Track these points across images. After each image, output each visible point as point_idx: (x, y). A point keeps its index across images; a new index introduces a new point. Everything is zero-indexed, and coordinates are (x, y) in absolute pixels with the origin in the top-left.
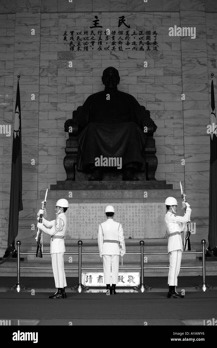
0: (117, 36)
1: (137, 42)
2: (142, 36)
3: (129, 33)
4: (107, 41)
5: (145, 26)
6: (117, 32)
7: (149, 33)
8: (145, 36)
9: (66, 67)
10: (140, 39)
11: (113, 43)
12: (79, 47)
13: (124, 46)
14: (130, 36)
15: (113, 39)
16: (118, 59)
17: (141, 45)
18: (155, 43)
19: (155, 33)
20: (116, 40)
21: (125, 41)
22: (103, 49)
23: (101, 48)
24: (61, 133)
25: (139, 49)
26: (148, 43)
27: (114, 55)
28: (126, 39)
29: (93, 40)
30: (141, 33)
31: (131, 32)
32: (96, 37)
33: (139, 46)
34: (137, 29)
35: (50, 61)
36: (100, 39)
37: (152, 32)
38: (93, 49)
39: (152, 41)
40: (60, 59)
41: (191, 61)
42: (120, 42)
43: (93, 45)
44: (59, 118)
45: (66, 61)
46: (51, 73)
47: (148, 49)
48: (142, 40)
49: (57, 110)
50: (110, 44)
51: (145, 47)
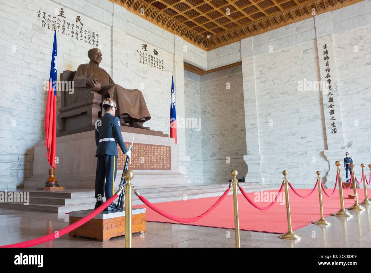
0: (75, 28)
1: (87, 37)
2: (90, 34)
3: (83, 29)
4: (68, 29)
5: (92, 28)
6: (75, 25)
7: (94, 33)
8: (92, 35)
9: (38, 38)
10: (89, 35)
11: (72, 32)
12: (49, 27)
13: (79, 37)
14: (83, 31)
15: (73, 29)
16: (74, 44)
17: (89, 40)
18: (97, 42)
19: (97, 35)
20: (74, 31)
21: (80, 34)
22: (65, 33)
23: (64, 33)
24: (32, 88)
25: (88, 42)
26: (93, 41)
27: (72, 40)
28: (80, 32)
29: (59, 25)
30: (90, 32)
31: (84, 29)
32: (62, 24)
33: (88, 41)
34: (87, 28)
35: (26, 29)
36: (64, 25)
37: (96, 34)
38: (59, 31)
39: (96, 40)
40: (34, 30)
41: (117, 59)
42: (77, 33)
43: (59, 28)
44: (31, 76)
45: (38, 33)
46: (27, 39)
47: (93, 44)
48: (90, 37)
49: (30, 68)
50: (70, 32)
51: (92, 42)
